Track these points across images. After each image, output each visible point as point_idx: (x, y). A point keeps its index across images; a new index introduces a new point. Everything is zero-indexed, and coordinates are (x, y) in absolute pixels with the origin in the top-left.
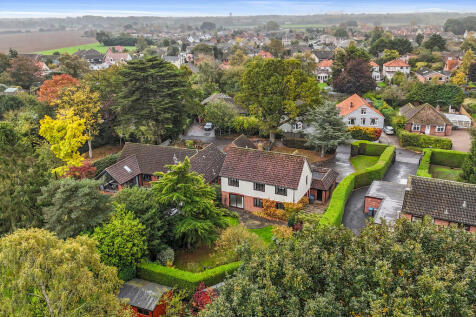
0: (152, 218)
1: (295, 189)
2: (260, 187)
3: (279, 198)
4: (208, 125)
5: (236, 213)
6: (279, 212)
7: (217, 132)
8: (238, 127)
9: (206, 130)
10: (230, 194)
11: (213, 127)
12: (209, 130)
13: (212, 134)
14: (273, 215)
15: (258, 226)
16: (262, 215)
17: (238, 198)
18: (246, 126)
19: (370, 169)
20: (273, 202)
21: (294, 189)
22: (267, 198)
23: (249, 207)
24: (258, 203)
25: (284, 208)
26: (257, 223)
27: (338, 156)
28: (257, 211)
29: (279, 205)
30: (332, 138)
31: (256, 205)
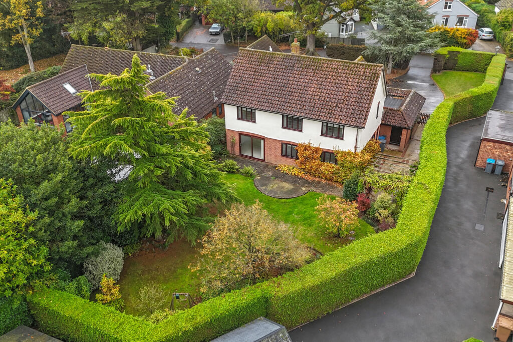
0: (55, 193)
1: (360, 126)
2: (293, 123)
3: (329, 144)
4: (215, 27)
5: (250, 169)
6: (328, 167)
7: (227, 37)
8: (259, 29)
9: (211, 34)
10: (241, 134)
11: (222, 30)
12: (216, 34)
13: (221, 40)
14: (316, 173)
15: (290, 192)
16: (296, 172)
17: (255, 141)
18: (270, 25)
19: (476, 91)
20: (317, 150)
21: (358, 127)
22: (306, 142)
23: (274, 157)
24: (289, 150)
25: (336, 162)
26: (287, 186)
27: (412, 72)
28: (287, 166)
29: (327, 156)
30: (410, 40)
31: (284, 155)
